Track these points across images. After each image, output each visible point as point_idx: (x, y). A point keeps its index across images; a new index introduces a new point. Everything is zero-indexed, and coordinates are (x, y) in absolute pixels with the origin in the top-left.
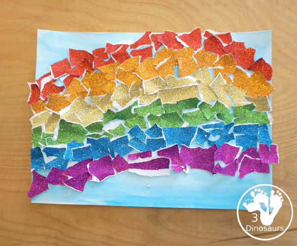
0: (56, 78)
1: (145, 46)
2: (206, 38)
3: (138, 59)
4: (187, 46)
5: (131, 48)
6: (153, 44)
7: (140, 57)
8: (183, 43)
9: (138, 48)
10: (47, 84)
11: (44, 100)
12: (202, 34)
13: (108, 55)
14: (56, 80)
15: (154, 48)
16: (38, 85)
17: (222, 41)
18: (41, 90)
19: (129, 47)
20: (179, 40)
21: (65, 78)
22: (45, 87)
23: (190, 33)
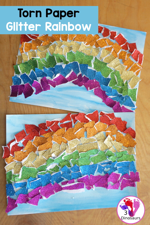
0: (19, 142)
1: (68, 121)
2: (101, 116)
3: (65, 129)
4: (91, 120)
5: (60, 123)
6: (72, 120)
7: (66, 128)
8: (89, 119)
9: (64, 123)
10: (13, 146)
11: (12, 156)
12: (99, 114)
13: (48, 127)
14: (19, 143)
15: (73, 123)
16: (8, 147)
17: (109, 118)
18: (10, 150)
19: (59, 122)
20: (86, 117)
21: (23, 141)
22: (12, 148)
23: (92, 113)
